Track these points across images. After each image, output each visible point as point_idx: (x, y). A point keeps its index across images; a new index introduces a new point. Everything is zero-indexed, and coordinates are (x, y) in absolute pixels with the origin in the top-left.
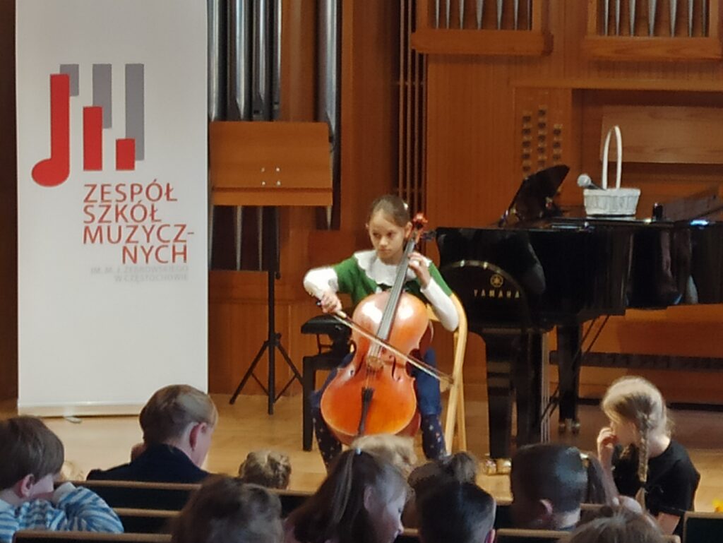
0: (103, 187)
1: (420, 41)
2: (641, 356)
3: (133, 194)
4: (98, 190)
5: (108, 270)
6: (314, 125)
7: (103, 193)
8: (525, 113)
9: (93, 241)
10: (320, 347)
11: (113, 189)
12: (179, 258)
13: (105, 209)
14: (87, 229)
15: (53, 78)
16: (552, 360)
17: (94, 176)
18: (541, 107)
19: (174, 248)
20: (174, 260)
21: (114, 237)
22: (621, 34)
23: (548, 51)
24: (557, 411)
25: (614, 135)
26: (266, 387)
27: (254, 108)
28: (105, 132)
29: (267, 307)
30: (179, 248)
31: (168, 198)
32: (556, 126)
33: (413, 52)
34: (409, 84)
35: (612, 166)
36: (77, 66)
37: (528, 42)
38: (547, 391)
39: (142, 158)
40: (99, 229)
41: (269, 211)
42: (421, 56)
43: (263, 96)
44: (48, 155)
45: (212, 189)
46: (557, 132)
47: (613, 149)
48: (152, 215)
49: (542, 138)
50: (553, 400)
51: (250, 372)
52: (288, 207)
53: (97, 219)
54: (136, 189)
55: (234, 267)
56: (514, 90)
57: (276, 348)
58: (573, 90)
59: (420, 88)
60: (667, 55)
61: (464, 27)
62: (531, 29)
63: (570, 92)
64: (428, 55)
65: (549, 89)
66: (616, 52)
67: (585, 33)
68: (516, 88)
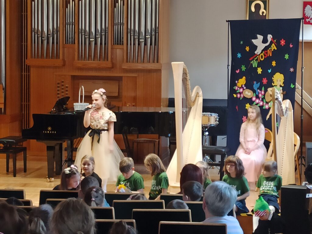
1: (28, 62)
8: (58, 82)
16: (65, 150)
18: (62, 80)
22: (84, 60)
23: (64, 65)
24: (67, 164)
25: (82, 88)
32: (66, 86)
33: (27, 65)
34: (25, 74)
35: (81, 96)
37: (59, 62)
38: (64, 159)
42: (29, 66)
46: (67, 87)
47: (82, 92)
49: (63, 89)
50: (66, 161)
56: (55, 76)
58: (71, 76)
59: (29, 75)
60: (97, 66)
61: (41, 58)
62: (59, 59)
63: (70, 76)
64: (30, 66)
65: (65, 75)
66: (83, 65)
67: (74, 60)
68: (55, 75)
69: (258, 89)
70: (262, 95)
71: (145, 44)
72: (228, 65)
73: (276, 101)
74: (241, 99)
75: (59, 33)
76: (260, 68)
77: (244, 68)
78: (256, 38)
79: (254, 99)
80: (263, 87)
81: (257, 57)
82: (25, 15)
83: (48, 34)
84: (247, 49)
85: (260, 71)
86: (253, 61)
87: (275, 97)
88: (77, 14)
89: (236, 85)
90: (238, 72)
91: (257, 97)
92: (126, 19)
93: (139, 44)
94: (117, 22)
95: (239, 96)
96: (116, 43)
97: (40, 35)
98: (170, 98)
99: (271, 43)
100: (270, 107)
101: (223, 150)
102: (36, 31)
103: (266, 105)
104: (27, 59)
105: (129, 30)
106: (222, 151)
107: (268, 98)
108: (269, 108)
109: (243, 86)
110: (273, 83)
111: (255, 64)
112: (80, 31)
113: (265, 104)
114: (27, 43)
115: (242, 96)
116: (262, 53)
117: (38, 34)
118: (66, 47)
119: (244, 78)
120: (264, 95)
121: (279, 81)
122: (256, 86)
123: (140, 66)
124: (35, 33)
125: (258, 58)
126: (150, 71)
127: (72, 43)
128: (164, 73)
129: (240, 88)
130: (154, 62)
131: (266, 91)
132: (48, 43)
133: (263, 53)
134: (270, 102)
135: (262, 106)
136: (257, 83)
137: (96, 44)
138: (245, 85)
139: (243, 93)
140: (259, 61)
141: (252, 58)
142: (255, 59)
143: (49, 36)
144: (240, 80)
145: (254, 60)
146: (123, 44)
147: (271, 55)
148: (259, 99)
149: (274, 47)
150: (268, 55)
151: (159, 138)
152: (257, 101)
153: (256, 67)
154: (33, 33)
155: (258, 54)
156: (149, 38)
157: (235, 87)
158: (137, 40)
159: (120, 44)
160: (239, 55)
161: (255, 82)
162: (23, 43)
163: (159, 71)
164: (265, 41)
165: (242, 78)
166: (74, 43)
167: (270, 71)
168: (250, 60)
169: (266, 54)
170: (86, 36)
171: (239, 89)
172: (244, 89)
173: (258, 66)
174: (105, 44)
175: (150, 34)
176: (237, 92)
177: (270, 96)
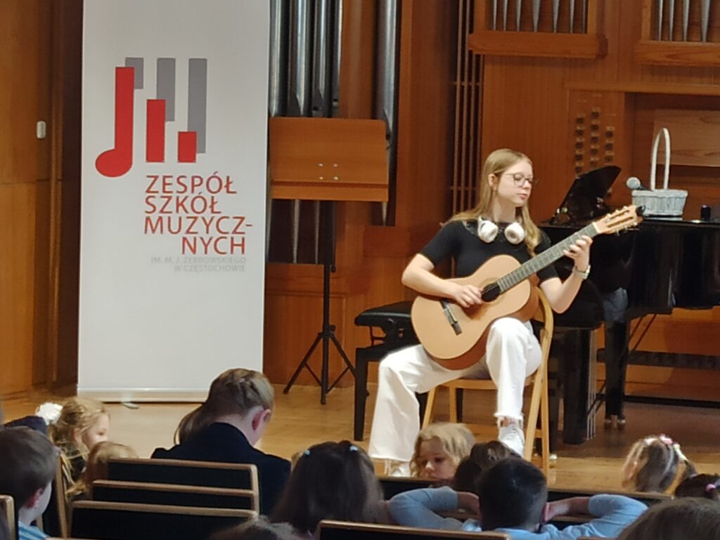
0: (165, 177)
1: (477, 42)
2: (686, 356)
3: (193, 186)
4: (160, 181)
5: (168, 260)
6: (372, 122)
7: (165, 184)
8: (579, 116)
9: (154, 231)
10: (373, 339)
11: (174, 181)
12: (237, 249)
13: (166, 200)
14: (148, 219)
15: (118, 69)
17: (155, 168)
18: (594, 110)
19: (232, 238)
20: (232, 252)
21: (175, 228)
22: (674, 39)
23: (602, 55)
25: (662, 139)
26: (320, 378)
27: (313, 106)
28: (167, 124)
29: (322, 300)
30: (238, 240)
31: (228, 192)
32: (608, 129)
33: (471, 52)
34: (465, 84)
35: (660, 168)
36: (142, 60)
37: (582, 45)
38: (593, 388)
39: (204, 151)
40: (160, 218)
41: (326, 205)
42: (478, 56)
43: (322, 93)
44: (113, 147)
45: (272, 183)
46: (610, 134)
47: (661, 152)
48: (212, 207)
49: (594, 140)
51: (304, 363)
52: (344, 202)
53: (158, 209)
54: (197, 181)
55: (291, 261)
56: (568, 92)
57: (330, 339)
58: (627, 93)
59: (477, 88)
61: (521, 29)
62: (586, 32)
63: (623, 96)
64: (484, 56)
65: (603, 92)
66: (669, 56)
67: (640, 37)
104: (471, 32)
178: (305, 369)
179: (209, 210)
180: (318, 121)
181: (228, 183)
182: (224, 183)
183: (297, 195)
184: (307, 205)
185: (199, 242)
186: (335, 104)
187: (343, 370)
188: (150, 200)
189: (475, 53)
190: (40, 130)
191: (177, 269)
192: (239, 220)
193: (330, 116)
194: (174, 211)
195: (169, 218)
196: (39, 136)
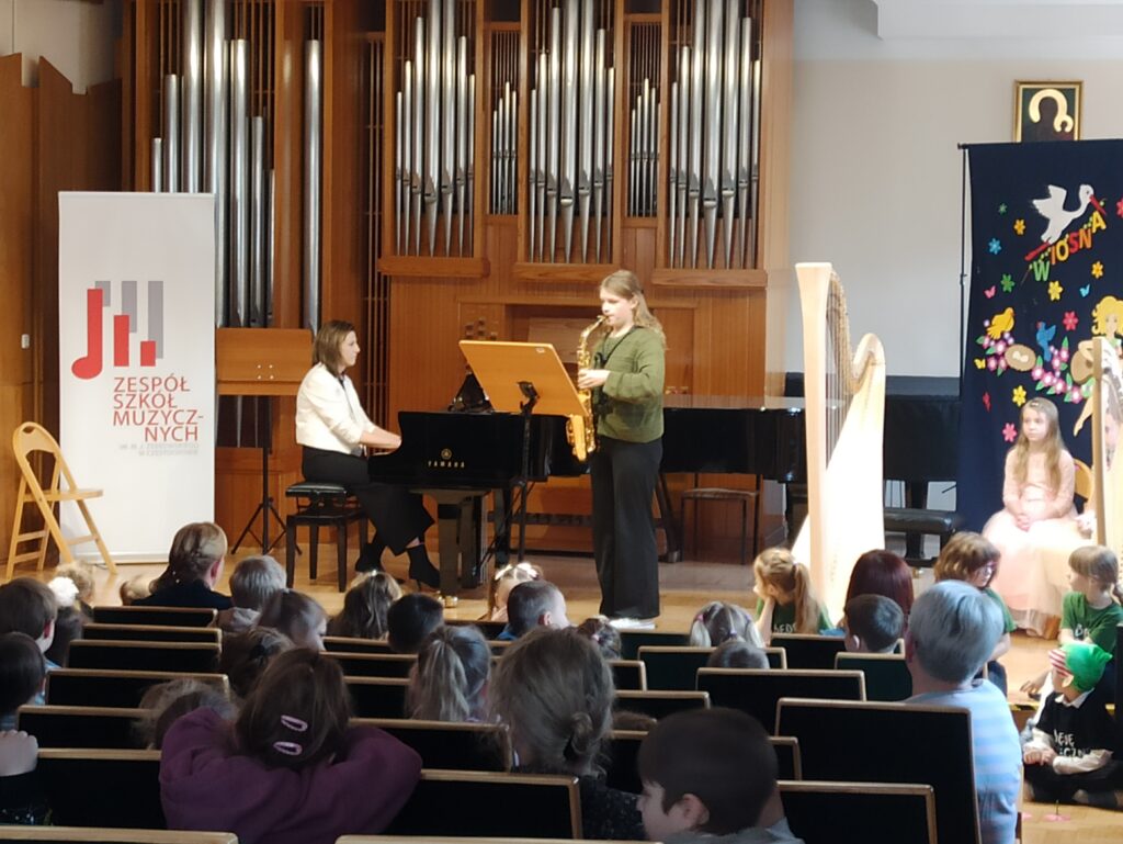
0: (129, 379)
1: (385, 265)
2: (558, 516)
3: (154, 385)
4: (126, 382)
5: (134, 446)
6: (301, 331)
7: (130, 384)
8: (469, 324)
9: (121, 423)
10: (299, 507)
11: (138, 381)
12: (191, 437)
13: (130, 397)
14: (116, 413)
15: (89, 291)
16: (489, 521)
17: (122, 371)
18: (481, 319)
19: (187, 429)
20: (187, 438)
21: (139, 420)
22: (543, 261)
23: (486, 275)
24: (493, 560)
26: (261, 540)
27: (252, 318)
28: (131, 335)
29: (262, 477)
30: (192, 429)
31: (183, 389)
32: (492, 334)
33: (379, 274)
34: (376, 299)
36: (109, 282)
37: (471, 267)
38: (485, 544)
39: (162, 357)
40: (127, 413)
41: (264, 399)
42: (385, 277)
43: (259, 308)
44: (85, 354)
45: (218, 382)
48: (169, 402)
50: (490, 551)
51: (248, 529)
52: (279, 397)
53: (125, 406)
54: (157, 381)
55: (236, 445)
56: (459, 305)
57: (269, 510)
58: (507, 306)
59: (385, 303)
60: (580, 278)
61: (420, 255)
62: (473, 256)
63: (504, 307)
64: (391, 276)
65: (488, 304)
66: (539, 275)
67: (516, 260)
68: (463, 304)
69: (1050, 343)
70: (1062, 361)
71: (720, 215)
72: (962, 275)
73: (1105, 377)
74: (999, 373)
75: (471, 182)
76: (1057, 283)
77: (1008, 283)
78: (1045, 195)
79: (1038, 373)
80: (1066, 339)
81: (1049, 250)
82: (375, 130)
83: (440, 186)
84: (1020, 226)
85: (1055, 291)
86: (1035, 263)
87: (1100, 365)
88: (524, 128)
89: (984, 332)
90: (990, 293)
91: (1048, 368)
92: (665, 141)
93: (701, 215)
94: (639, 150)
95: (992, 363)
96: (634, 213)
97: (419, 189)
98: (788, 374)
99: (1090, 209)
100: (1085, 396)
101: (948, 521)
102: (405, 177)
103: (1072, 390)
105: (673, 175)
106: (944, 523)
107: (1078, 372)
108: (1083, 401)
109: (1007, 336)
110: (1094, 328)
111: (1041, 271)
112: (532, 176)
113: (1069, 387)
114: (380, 209)
115: (1003, 364)
116: (1062, 238)
117: (414, 184)
118: (492, 224)
119: (1009, 311)
120: (1069, 362)
121: (1111, 319)
122: (1044, 335)
123: (704, 278)
124: (405, 183)
125: (1050, 254)
126: (732, 293)
127: (509, 212)
128: (772, 299)
129: (997, 341)
130: (744, 267)
131: (1073, 350)
132: (441, 210)
133: (1065, 240)
134: (1085, 382)
135: (1063, 395)
136: (1047, 327)
137: (577, 213)
138: (1012, 333)
139: (1006, 354)
140: (1054, 263)
141: (1032, 255)
142: (1042, 256)
143: (443, 190)
144: (997, 319)
145: (1040, 261)
146: (655, 215)
147: (1089, 245)
148: (1053, 372)
149: (1097, 221)
150: (1081, 246)
151: (758, 487)
152: (1048, 379)
153: (1045, 279)
154: (399, 182)
155: (1051, 242)
156: (729, 196)
157: (982, 338)
158: (696, 202)
159: (647, 215)
160: (995, 246)
161: (1041, 325)
162: (368, 210)
163: (759, 292)
164: (1071, 203)
165: (1002, 312)
166: (516, 212)
167: (1084, 292)
168: (1027, 258)
169: (1075, 242)
170: (549, 193)
171: (993, 343)
172: (1008, 346)
173: (1052, 278)
174: (604, 214)
175: (734, 186)
176: (989, 352)
177: (1084, 366)
178: (248, 533)
179: (167, 405)
180: (256, 331)
181: (183, 383)
182: (180, 382)
183: (240, 391)
184: (247, 399)
185: (159, 431)
186: (270, 317)
187: (280, 533)
188: (119, 398)
189: (382, 274)
190: (25, 342)
191: (142, 453)
192: (191, 413)
193: (265, 326)
194: (138, 406)
195: (134, 413)
196: (24, 346)
